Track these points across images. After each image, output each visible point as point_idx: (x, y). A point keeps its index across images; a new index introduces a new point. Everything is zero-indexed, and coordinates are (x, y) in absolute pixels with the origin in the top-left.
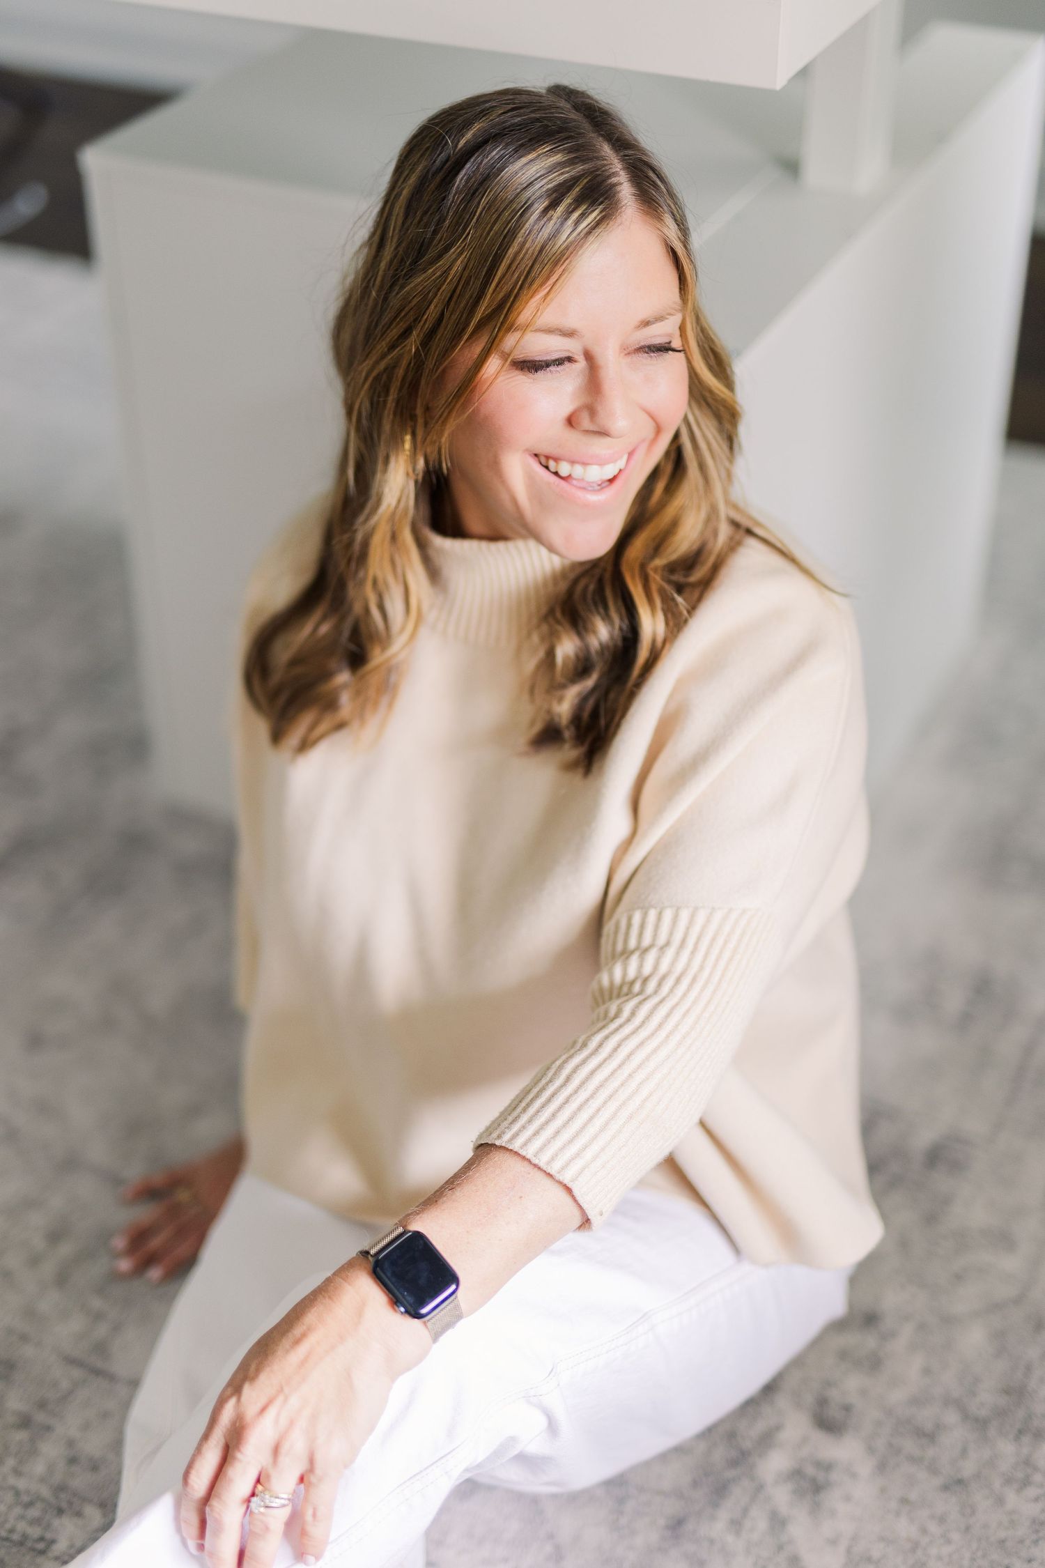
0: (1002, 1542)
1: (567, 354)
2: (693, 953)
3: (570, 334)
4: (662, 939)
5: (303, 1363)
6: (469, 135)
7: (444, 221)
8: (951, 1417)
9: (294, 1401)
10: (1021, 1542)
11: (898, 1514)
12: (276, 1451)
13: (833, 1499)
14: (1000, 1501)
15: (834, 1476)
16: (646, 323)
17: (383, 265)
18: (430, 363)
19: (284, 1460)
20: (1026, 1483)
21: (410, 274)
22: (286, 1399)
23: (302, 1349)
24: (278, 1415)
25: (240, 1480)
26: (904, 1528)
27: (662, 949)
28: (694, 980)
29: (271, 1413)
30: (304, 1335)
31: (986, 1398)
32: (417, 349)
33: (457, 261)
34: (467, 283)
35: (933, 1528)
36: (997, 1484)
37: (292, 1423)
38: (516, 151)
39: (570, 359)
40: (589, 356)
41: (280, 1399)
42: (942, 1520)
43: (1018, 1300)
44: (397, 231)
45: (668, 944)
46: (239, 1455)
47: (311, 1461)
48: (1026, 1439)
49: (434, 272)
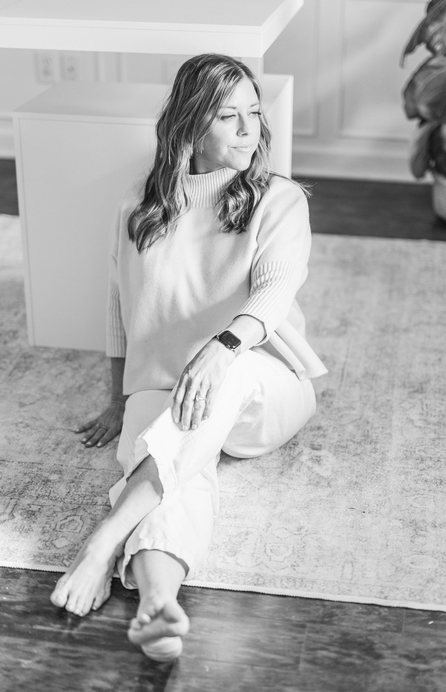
0: (373, 463)
1: (233, 114)
2: (283, 271)
3: (234, 108)
4: (274, 269)
5: (205, 362)
6: (199, 63)
7: (197, 83)
8: (350, 443)
9: (204, 371)
10: (379, 463)
11: (343, 462)
12: (201, 384)
13: (324, 462)
14: (370, 456)
15: (322, 458)
16: (252, 106)
17: (179, 100)
18: (196, 121)
19: (203, 386)
20: (376, 452)
21: (190, 97)
22: (202, 371)
23: (204, 359)
24: (201, 375)
25: (192, 394)
26: (345, 464)
27: (275, 271)
28: (284, 278)
29: (199, 375)
30: (203, 357)
31: (358, 438)
32: (192, 118)
33: (202, 93)
34: (206, 98)
35: (353, 463)
36: (368, 453)
37: (204, 377)
38: (213, 66)
39: (234, 115)
40: (239, 115)
41: (200, 371)
42: (355, 461)
43: (360, 419)
44: (183, 90)
45: (276, 269)
46: (191, 387)
47: (211, 386)
48: (373, 444)
49: (196, 96)
